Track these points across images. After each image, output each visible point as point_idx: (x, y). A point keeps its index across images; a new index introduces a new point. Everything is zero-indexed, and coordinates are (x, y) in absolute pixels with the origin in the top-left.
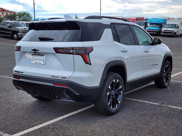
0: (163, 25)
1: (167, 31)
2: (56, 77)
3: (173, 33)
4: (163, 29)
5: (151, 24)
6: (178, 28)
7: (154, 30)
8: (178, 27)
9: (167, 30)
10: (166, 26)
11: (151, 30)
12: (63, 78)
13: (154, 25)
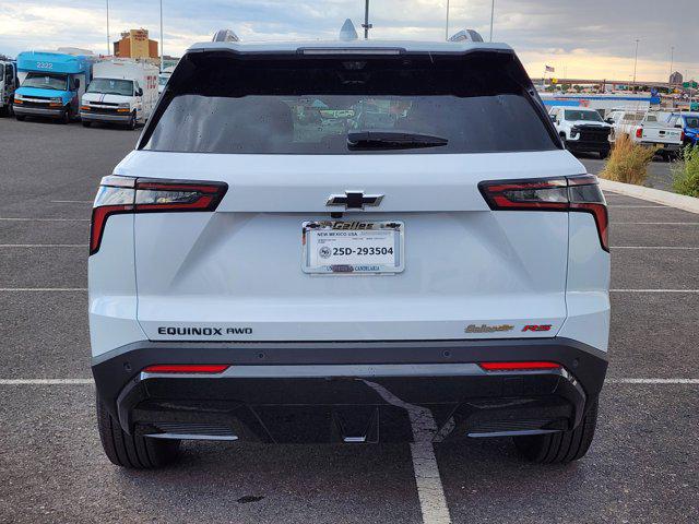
0: (82, 79)
1: (103, 106)
2: (496, 329)
3: (127, 113)
4: (87, 98)
5: (32, 75)
6: (140, 93)
7: (49, 99)
8: (140, 90)
9: (105, 101)
10: (92, 87)
11: (35, 100)
12: (533, 328)
13: (47, 79)
